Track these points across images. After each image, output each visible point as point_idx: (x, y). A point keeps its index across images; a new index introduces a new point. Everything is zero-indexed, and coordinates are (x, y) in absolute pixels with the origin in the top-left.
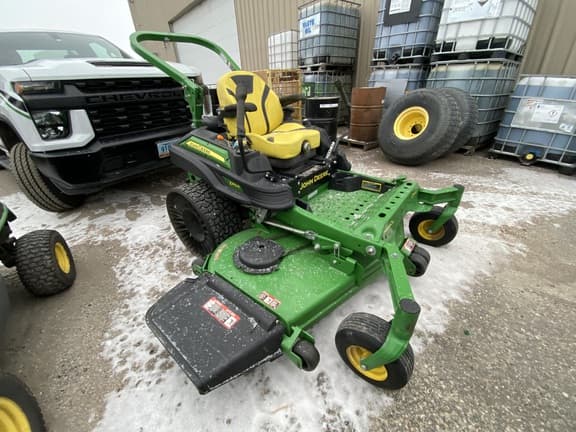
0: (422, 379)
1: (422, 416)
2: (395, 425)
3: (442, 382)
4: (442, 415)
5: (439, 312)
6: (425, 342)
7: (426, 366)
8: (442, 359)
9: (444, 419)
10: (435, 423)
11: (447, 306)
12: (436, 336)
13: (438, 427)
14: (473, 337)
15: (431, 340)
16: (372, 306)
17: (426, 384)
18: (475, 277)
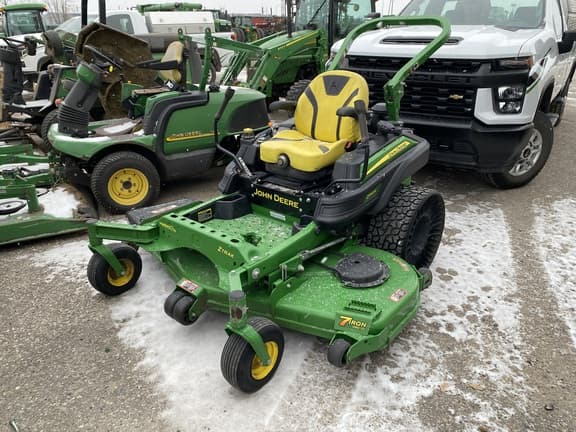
0: (95, 312)
3: (87, 320)
5: (136, 340)
6: (117, 321)
7: (101, 316)
8: (99, 327)
11: (140, 349)
12: (118, 330)
14: (102, 353)
15: (117, 325)
17: (92, 312)
18: (164, 396)
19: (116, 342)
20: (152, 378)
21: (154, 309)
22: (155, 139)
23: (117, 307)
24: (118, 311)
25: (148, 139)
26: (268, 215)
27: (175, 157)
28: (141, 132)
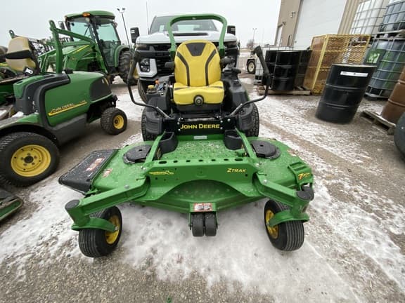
0: (112, 275)
1: (86, 282)
2: (78, 268)
3: (113, 289)
4: (89, 294)
6: (144, 269)
7: (123, 275)
8: (133, 286)
9: (87, 296)
10: (83, 291)
11: (193, 276)
12: (154, 275)
13: (80, 294)
15: (148, 272)
16: (161, 225)
17: (109, 278)
18: (258, 295)
19: (165, 286)
20: (231, 289)
21: (161, 238)
22: (38, 116)
23: (128, 257)
24: (133, 260)
25: (32, 118)
26: (193, 140)
27: (60, 126)
28: (20, 114)
